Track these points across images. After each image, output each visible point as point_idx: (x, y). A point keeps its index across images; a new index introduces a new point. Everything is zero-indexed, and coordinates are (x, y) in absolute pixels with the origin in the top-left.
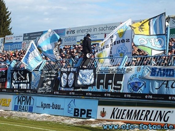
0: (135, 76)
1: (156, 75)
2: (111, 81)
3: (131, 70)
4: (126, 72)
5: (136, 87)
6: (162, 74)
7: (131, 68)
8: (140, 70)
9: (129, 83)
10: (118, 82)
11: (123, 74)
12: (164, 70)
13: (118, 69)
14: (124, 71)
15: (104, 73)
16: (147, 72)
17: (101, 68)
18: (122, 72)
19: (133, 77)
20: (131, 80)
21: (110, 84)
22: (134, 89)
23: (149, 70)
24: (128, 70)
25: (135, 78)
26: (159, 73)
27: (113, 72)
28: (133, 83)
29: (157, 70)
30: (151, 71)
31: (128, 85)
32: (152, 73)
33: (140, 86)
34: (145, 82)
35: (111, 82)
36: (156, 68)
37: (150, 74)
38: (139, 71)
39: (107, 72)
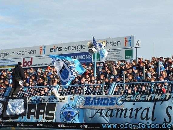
0: (68, 105)
1: (90, 104)
2: (43, 110)
3: (63, 99)
4: (59, 101)
5: (69, 116)
6: (96, 103)
7: (63, 98)
8: (73, 99)
9: (62, 112)
10: (50, 112)
11: (55, 104)
12: (99, 99)
13: (50, 98)
14: (56, 100)
15: (35, 103)
16: (81, 101)
17: (32, 98)
18: (54, 102)
19: (66, 106)
20: (64, 109)
21: (41, 114)
22: (67, 118)
23: (82, 99)
24: (61, 100)
25: (68, 107)
26: (94, 102)
27: (45, 102)
28: (66, 112)
29: (92, 99)
30: (85, 100)
31: (61, 114)
32: (86, 102)
33: (73, 115)
34: (79, 111)
35: (43, 112)
36: (91, 97)
37: (84, 103)
38: (72, 101)
39: (39, 102)
